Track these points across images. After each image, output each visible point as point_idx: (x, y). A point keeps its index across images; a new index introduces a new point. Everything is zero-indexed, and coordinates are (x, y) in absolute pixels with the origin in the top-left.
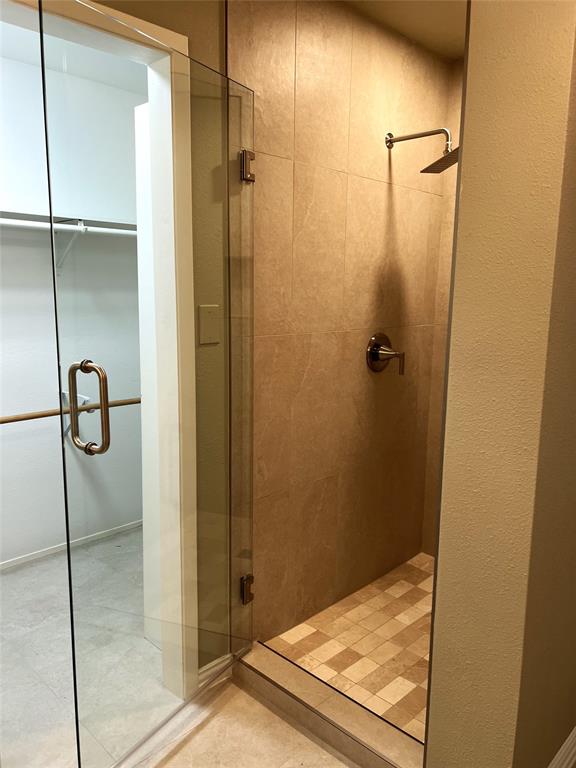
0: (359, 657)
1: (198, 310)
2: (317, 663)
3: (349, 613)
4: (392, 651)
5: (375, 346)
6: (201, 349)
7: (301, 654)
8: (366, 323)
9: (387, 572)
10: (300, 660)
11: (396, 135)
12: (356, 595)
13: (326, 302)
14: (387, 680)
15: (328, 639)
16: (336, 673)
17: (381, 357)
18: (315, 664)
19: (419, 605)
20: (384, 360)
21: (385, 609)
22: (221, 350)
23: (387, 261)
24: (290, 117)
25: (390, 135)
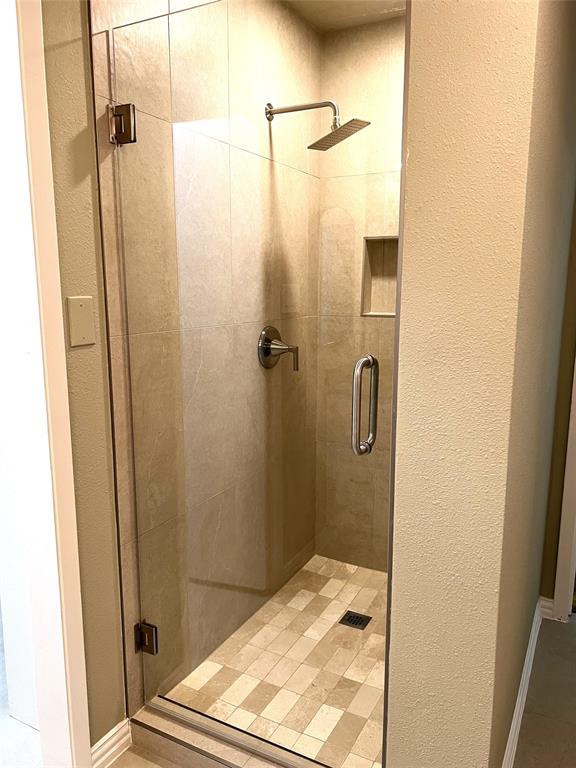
0: (275, 690)
1: (66, 303)
2: (231, 709)
3: (254, 639)
4: (309, 675)
5: (267, 340)
6: (72, 353)
7: (210, 701)
8: (256, 315)
9: (285, 583)
10: (210, 709)
11: (276, 107)
12: (259, 615)
13: (215, 291)
14: (312, 712)
15: (238, 674)
16: (255, 716)
17: (272, 352)
18: (229, 709)
19: (325, 615)
20: (276, 356)
21: (290, 627)
22: (98, 351)
23: (273, 246)
24: (164, 68)
25: (269, 105)
